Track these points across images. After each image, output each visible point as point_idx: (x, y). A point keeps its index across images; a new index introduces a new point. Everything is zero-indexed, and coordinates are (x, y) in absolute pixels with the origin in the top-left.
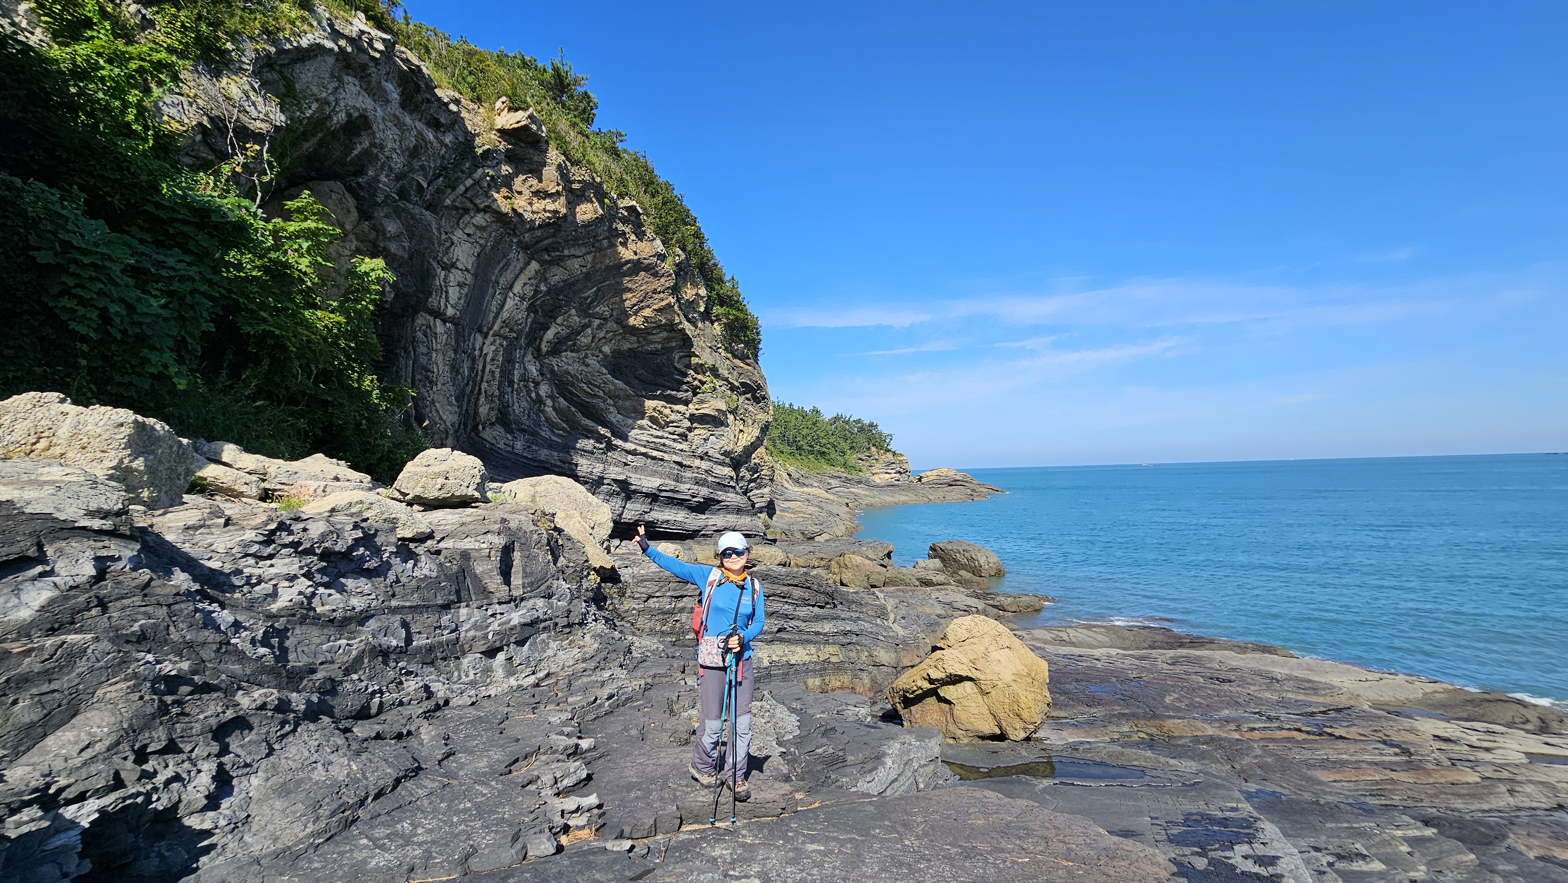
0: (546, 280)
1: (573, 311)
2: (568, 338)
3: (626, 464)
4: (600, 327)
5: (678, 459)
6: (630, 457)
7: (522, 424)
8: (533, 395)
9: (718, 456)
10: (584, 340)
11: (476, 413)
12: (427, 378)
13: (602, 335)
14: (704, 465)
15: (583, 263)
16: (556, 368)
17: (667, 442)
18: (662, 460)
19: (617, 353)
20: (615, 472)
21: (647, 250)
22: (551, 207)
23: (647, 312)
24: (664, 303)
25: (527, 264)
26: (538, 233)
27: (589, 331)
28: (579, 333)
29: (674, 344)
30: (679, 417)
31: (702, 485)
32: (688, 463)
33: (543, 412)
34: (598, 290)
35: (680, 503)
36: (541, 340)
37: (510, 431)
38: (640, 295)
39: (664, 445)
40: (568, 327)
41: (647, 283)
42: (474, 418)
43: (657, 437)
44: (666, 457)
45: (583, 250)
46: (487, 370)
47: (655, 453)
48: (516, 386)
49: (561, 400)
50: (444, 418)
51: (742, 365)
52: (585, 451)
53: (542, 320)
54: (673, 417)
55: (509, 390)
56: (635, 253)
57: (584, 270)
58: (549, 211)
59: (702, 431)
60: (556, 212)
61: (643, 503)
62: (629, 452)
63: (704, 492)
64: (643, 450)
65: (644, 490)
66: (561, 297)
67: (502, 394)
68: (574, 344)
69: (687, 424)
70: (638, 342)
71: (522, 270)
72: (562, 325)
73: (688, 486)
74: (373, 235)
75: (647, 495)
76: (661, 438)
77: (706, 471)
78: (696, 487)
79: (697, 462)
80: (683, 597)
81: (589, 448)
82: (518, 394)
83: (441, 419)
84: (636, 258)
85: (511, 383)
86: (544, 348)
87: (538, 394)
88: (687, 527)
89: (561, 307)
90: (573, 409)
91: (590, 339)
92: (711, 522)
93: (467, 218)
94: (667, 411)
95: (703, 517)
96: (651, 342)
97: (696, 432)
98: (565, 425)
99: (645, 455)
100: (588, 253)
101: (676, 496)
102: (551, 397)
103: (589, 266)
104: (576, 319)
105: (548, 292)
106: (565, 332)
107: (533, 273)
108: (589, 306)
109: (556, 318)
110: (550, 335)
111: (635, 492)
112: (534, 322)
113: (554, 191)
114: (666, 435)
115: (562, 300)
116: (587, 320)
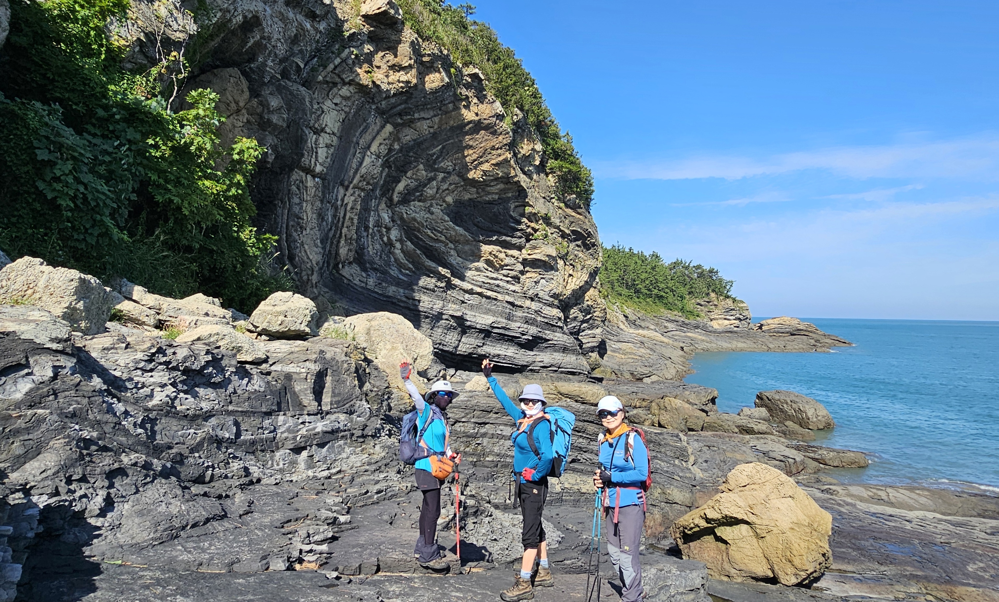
0: (399, 139)
1: (421, 166)
2: (416, 189)
3: (463, 302)
4: (444, 180)
5: (511, 299)
6: (467, 296)
7: (375, 263)
8: (385, 239)
9: (548, 298)
10: (430, 191)
11: (337, 254)
12: (298, 224)
13: (445, 186)
14: (535, 306)
15: (431, 125)
16: (405, 216)
17: (501, 283)
18: (496, 299)
19: (459, 203)
20: (453, 309)
21: (487, 112)
22: (404, 78)
23: (486, 167)
24: (501, 158)
25: (383, 127)
26: (393, 100)
27: (434, 183)
28: (425, 185)
29: (510, 195)
30: (513, 261)
31: (531, 324)
32: (519, 303)
33: (393, 253)
34: (443, 148)
35: (512, 340)
36: (393, 190)
37: (364, 270)
38: (480, 151)
39: (498, 286)
40: (416, 180)
41: (486, 140)
42: (336, 258)
43: (492, 278)
44: (500, 297)
45: (432, 113)
46: (347, 217)
47: (489, 293)
48: (371, 231)
49: (409, 243)
50: (311, 257)
51: (573, 214)
52: (427, 289)
53: (394, 174)
54: (507, 261)
55: (365, 234)
56: (477, 114)
57: (432, 130)
58: (403, 82)
59: (533, 275)
60: (408, 82)
61: (477, 338)
62: (466, 291)
63: (533, 330)
64: (479, 290)
65: (478, 326)
66: (411, 154)
67: (359, 237)
68: (421, 195)
69: (520, 267)
70: (478, 193)
71: (378, 133)
72: (411, 178)
73: (518, 324)
74: (259, 110)
75: (481, 331)
76: (496, 279)
77: (536, 312)
78: (526, 326)
79: (528, 303)
80: (486, 424)
81: (431, 286)
82: (373, 238)
83: (308, 258)
84: (477, 118)
85: (367, 228)
86: (396, 198)
87: (389, 238)
88: (516, 362)
89: (411, 163)
90: (418, 252)
91: (435, 190)
92: (538, 359)
93: (335, 90)
94: (502, 256)
95: (532, 353)
96: (489, 193)
97: (528, 275)
98: (411, 266)
99: (480, 294)
100: (435, 116)
101: (507, 333)
102: (400, 241)
103: (436, 127)
104: (423, 173)
105: (401, 150)
106: (414, 184)
107: (388, 134)
108: (435, 162)
109: (406, 172)
110: (401, 187)
111: (470, 327)
112: (388, 175)
113: (407, 64)
114: (501, 277)
115: (412, 157)
116: (433, 174)
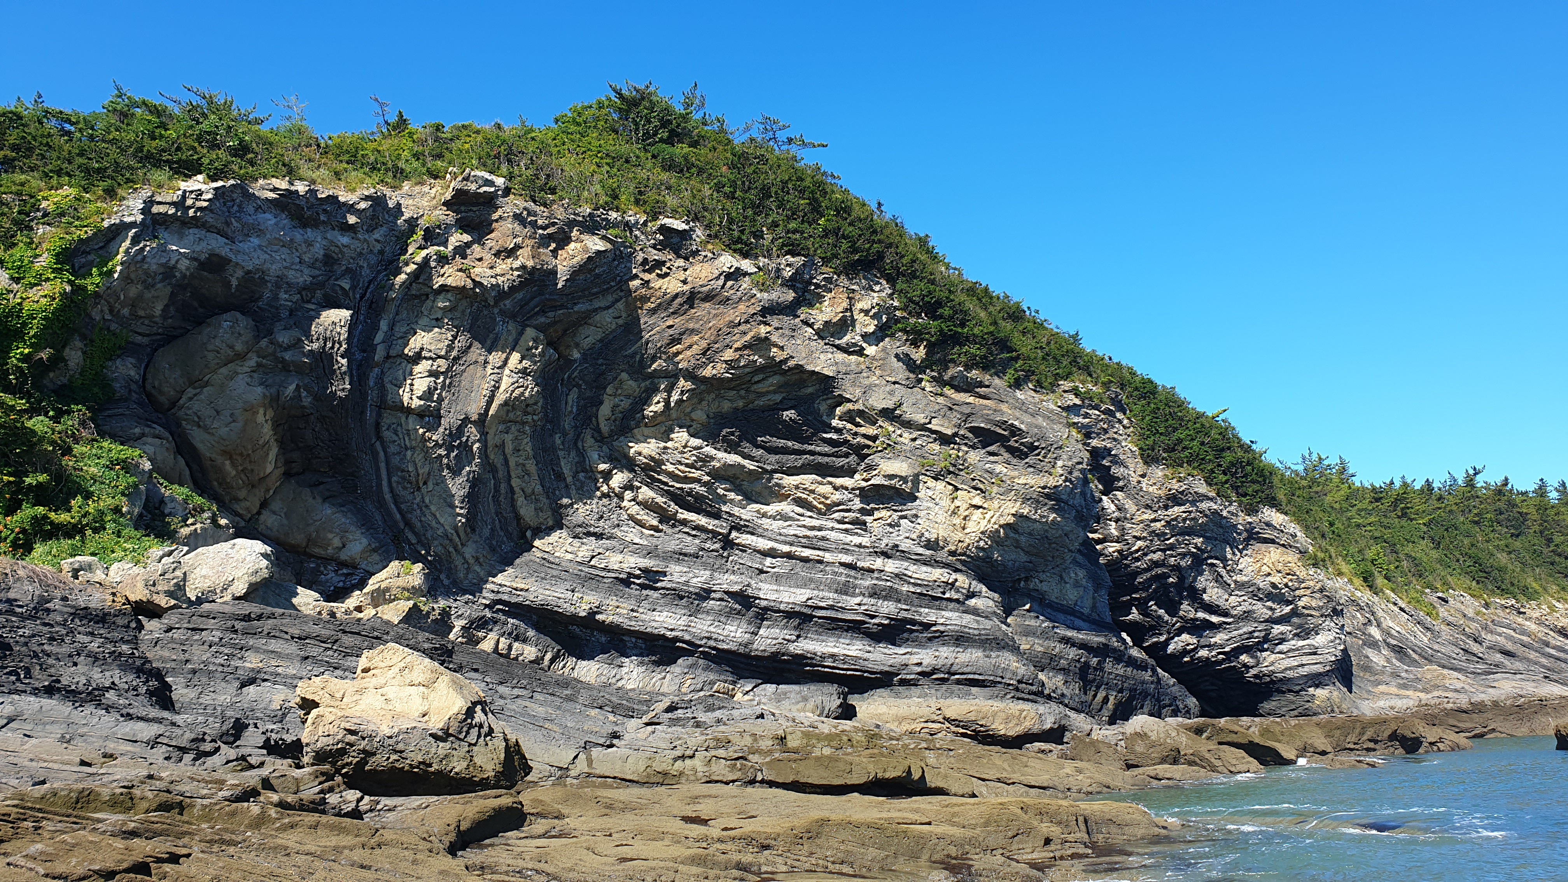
0: (577, 345)
1: (624, 376)
2: (632, 410)
3: (761, 572)
4: (670, 388)
5: (847, 559)
6: (769, 561)
8: (604, 488)
9: (921, 550)
10: (654, 408)
11: (518, 518)
12: (403, 478)
13: (676, 397)
14: (891, 566)
15: (616, 314)
17: (832, 535)
18: (820, 562)
19: (719, 418)
20: (729, 581)
21: (703, 275)
22: (517, 264)
23: (729, 354)
24: (748, 338)
26: (519, 296)
27: (657, 395)
28: (645, 401)
30: (847, 495)
31: (885, 598)
32: (866, 565)
33: (622, 508)
34: (647, 341)
35: (855, 628)
36: (597, 417)
37: (575, 535)
38: (710, 335)
39: (823, 539)
40: (628, 397)
41: (716, 316)
42: (518, 523)
43: (812, 528)
44: (828, 557)
45: (610, 298)
46: (512, 463)
47: (806, 553)
48: (569, 479)
49: (645, 490)
52: (685, 555)
53: (589, 393)
54: (837, 496)
55: (561, 484)
56: (685, 282)
57: (620, 322)
58: (517, 269)
59: (884, 513)
60: (523, 267)
61: (786, 627)
62: (766, 554)
63: (888, 608)
64: (786, 548)
65: (782, 607)
66: (600, 361)
67: (549, 491)
68: (645, 416)
69: (857, 504)
70: (742, 397)
72: (615, 395)
73: (858, 600)
75: (789, 615)
76: (820, 529)
77: (897, 575)
78: (873, 601)
79: (878, 563)
81: (691, 550)
82: (579, 489)
84: (686, 288)
85: (562, 476)
86: (605, 428)
87: (608, 486)
88: (870, 666)
89: (605, 373)
90: (664, 500)
91: (663, 405)
92: (915, 659)
94: (826, 489)
95: (899, 649)
96: (761, 395)
97: (877, 515)
98: (656, 523)
99: (789, 556)
100: (617, 301)
101: (840, 616)
102: (631, 488)
103: (624, 315)
104: (631, 385)
105: (585, 359)
106: (626, 404)
107: (531, 341)
108: (642, 365)
109: (605, 388)
110: (605, 410)
111: (766, 609)
112: (581, 397)
113: (512, 246)
114: (830, 524)
115: (602, 365)
116: (648, 383)
